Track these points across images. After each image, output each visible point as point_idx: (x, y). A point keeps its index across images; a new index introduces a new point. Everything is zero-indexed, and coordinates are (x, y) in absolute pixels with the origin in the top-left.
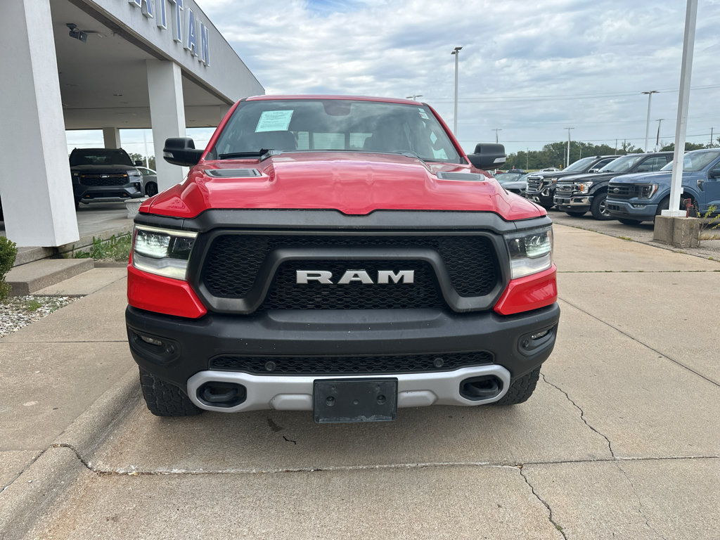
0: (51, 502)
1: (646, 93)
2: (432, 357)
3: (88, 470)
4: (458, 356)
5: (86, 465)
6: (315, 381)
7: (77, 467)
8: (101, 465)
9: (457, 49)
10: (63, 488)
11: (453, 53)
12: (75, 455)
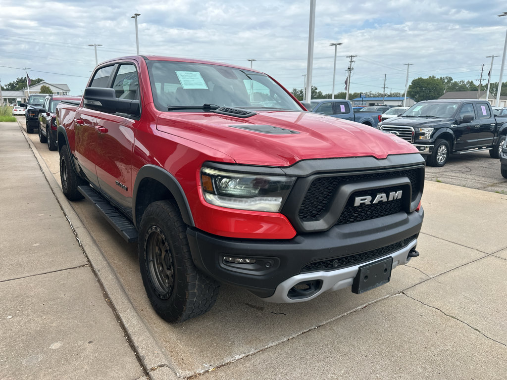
1: (249, 60)
6: (359, 267)
9: (136, 15)
11: (133, 17)
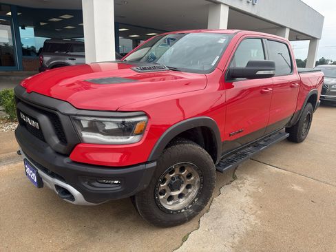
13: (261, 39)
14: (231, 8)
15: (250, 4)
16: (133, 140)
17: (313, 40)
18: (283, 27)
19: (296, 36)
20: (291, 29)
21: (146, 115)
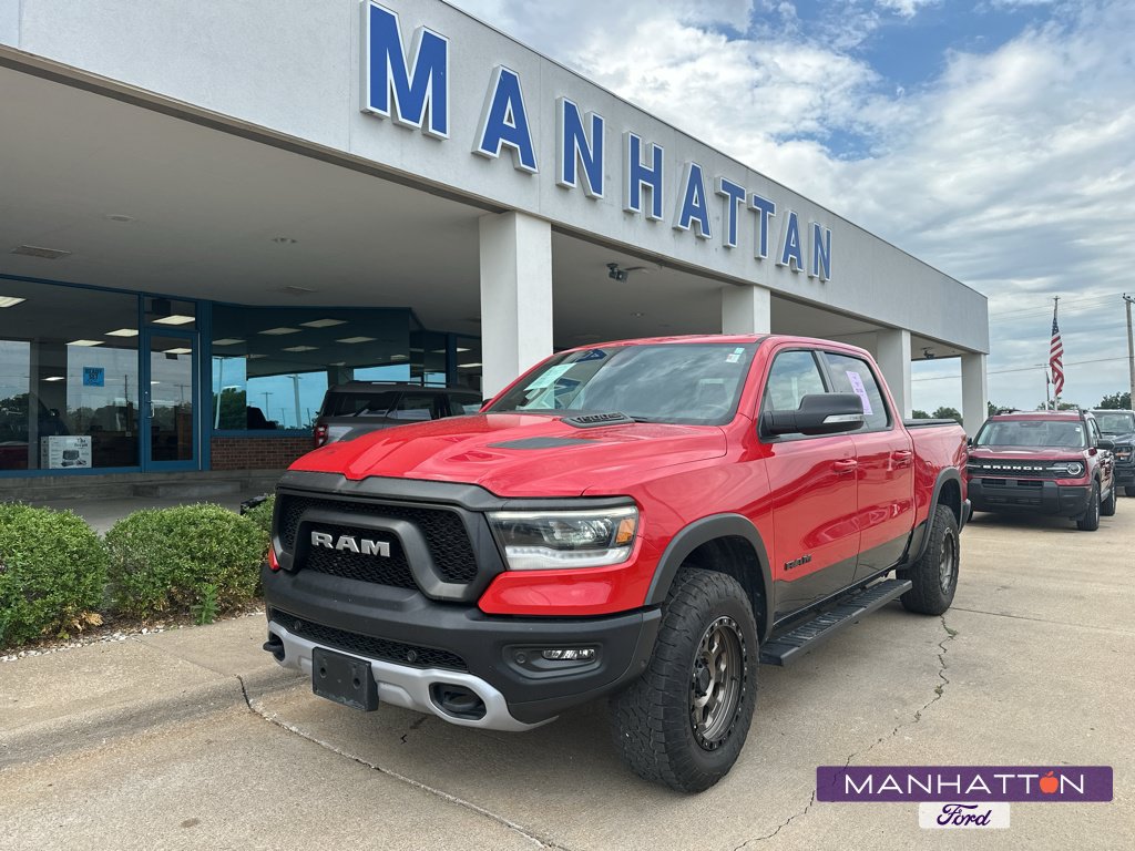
0: (190, 714)
2: (407, 648)
3: (246, 704)
4: (433, 653)
5: (247, 702)
6: (315, 647)
7: (237, 698)
8: (259, 707)
10: (209, 709)
12: (240, 688)
13: (812, 351)
14: (774, 294)
15: (817, 281)
16: (614, 557)
17: (970, 356)
18: (893, 330)
19: (928, 348)
20: (913, 334)
21: (635, 503)
